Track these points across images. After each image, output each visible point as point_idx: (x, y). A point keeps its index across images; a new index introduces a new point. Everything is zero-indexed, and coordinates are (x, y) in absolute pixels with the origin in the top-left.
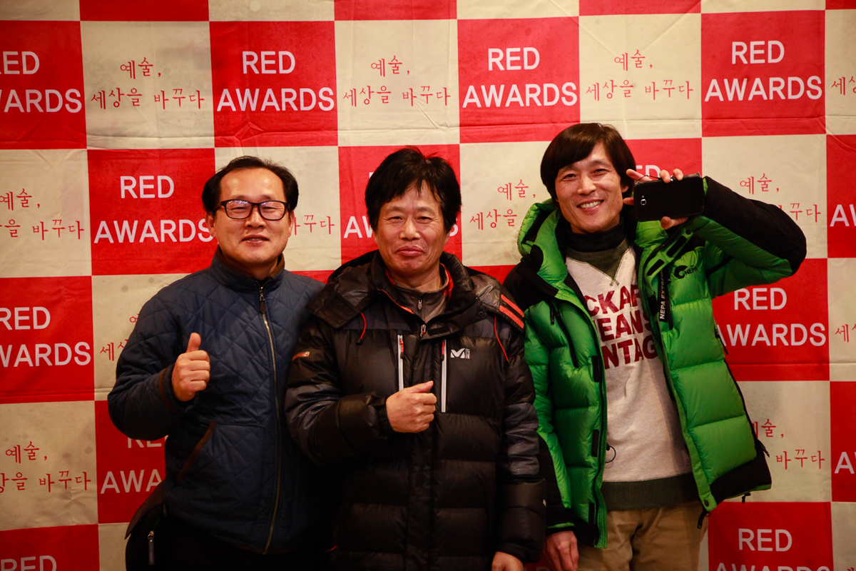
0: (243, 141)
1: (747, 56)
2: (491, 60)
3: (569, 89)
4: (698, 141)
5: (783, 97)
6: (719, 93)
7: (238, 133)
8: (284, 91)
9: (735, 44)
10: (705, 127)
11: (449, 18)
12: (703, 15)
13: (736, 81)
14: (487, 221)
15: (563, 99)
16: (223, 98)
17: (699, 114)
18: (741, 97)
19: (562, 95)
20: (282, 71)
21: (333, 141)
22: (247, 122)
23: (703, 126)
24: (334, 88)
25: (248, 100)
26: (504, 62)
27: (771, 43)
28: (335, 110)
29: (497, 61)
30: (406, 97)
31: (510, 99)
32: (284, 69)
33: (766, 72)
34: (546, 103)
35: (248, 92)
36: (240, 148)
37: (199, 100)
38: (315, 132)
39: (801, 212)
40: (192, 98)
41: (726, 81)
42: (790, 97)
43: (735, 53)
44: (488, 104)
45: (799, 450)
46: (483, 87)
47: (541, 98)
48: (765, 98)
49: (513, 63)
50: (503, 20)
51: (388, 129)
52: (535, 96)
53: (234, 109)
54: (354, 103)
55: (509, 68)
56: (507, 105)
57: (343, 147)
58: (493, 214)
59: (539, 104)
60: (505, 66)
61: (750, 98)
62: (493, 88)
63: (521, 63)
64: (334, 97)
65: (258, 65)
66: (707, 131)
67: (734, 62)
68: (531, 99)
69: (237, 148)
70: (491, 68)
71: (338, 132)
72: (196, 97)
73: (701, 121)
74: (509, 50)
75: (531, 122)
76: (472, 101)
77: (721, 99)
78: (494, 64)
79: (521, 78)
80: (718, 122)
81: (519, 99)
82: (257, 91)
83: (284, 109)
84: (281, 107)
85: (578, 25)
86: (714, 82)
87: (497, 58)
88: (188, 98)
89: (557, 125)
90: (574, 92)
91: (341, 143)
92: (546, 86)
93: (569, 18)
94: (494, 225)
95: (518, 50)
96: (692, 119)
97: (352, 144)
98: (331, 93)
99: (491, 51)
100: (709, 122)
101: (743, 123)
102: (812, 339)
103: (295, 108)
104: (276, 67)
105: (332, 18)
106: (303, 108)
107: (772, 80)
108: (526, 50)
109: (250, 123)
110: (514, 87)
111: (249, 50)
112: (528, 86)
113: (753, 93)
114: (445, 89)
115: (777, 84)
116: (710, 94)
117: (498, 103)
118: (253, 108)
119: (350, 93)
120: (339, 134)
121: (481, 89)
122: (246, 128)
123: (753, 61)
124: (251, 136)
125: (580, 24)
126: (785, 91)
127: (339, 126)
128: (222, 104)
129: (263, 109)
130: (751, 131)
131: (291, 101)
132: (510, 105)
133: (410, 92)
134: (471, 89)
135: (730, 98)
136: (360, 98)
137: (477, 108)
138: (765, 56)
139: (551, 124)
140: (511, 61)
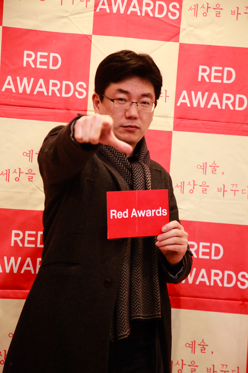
1: (209, 76)
2: (26, 59)
3: (81, 86)
4: (170, 133)
5: (232, 108)
6: (187, 101)
9: (201, 67)
10: (175, 124)
12: (180, 44)
13: (200, 94)
14: (13, 176)
15: (76, 93)
17: (172, 114)
18: (202, 105)
19: (75, 90)
23: (174, 123)
26: (35, 61)
27: (226, 69)
29: (30, 60)
31: (37, 89)
33: (221, 89)
34: (64, 95)
39: (238, 191)
41: (193, 93)
42: (237, 108)
43: (200, 74)
44: (21, 91)
45: (223, 365)
46: (18, 78)
47: (60, 90)
48: (219, 107)
49: (42, 63)
52: (56, 89)
55: (38, 66)
56: (35, 93)
58: (18, 171)
59: (58, 95)
60: (35, 64)
61: (209, 107)
63: (47, 64)
66: (177, 127)
67: (200, 79)
68: (53, 91)
70: (25, 65)
73: (173, 119)
74: (39, 54)
75: (52, 107)
76: (9, 87)
77: (189, 105)
78: (28, 62)
79: (47, 75)
80: (185, 122)
81: (44, 89)
85: (91, 41)
86: (184, 93)
89: (71, 111)
90: (85, 89)
92: (65, 82)
93: (85, 35)
94: (17, 179)
95: (46, 54)
96: (167, 117)
99: (26, 52)
100: (178, 121)
101: (203, 124)
102: (239, 283)
107: (225, 95)
108: (52, 55)
110: (41, 81)
112: (51, 81)
113: (211, 103)
115: (228, 98)
116: (181, 100)
117: (28, 91)
121: (16, 80)
123: (213, 80)
125: (92, 41)
126: (233, 104)
130: (207, 130)
132: (37, 93)
135: (195, 105)
137: (12, 93)
138: (221, 78)
139: (67, 111)
140: (40, 62)
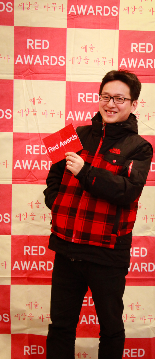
0: (26, 77)
2: (132, 48)
7: (24, 73)
8: (44, 57)
11: (115, 29)
16: (18, 58)
20: (43, 48)
21: (64, 79)
22: (28, 69)
24: (65, 56)
25: (28, 60)
26: (138, 49)
28: (65, 66)
29: (135, 48)
30: (96, 61)
31: (140, 65)
32: (44, 47)
35: (29, 56)
36: (25, 80)
37: (8, 59)
38: (56, 75)
40: (5, 58)
44: (130, 66)
46: (128, 59)
49: (142, 50)
50: (139, 31)
51: (87, 75)
53: (22, 63)
54: (73, 63)
55: (140, 51)
56: (139, 67)
57: (68, 82)
59: (152, 67)
60: (138, 50)
62: (133, 60)
63: (145, 50)
64: (65, 60)
65: (34, 45)
68: (149, 65)
69: (23, 80)
70: (132, 51)
71: (66, 75)
72: (7, 58)
74: (140, 44)
75: (148, 75)
76: (123, 65)
78: (134, 50)
81: (143, 65)
82: (33, 56)
83: (44, 64)
84: (42, 64)
87: (134, 47)
88: (3, 58)
91: (67, 80)
95: (144, 44)
97: (72, 81)
98: (64, 58)
99: (133, 44)
103: (48, 64)
104: (41, 46)
105: (66, 27)
106: (52, 64)
108: (147, 44)
109: (29, 70)
110: (142, 60)
111: (30, 39)
112: (148, 60)
114: (112, 59)
117: (134, 66)
118: (31, 63)
119: (72, 59)
120: (66, 76)
121: (127, 60)
122: (27, 72)
124: (29, 75)
127: (67, 73)
128: (17, 61)
129: (35, 64)
131: (47, 61)
133: (97, 59)
134: (124, 59)
136: (76, 61)
137: (125, 68)
140: (141, 49)
